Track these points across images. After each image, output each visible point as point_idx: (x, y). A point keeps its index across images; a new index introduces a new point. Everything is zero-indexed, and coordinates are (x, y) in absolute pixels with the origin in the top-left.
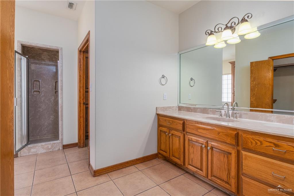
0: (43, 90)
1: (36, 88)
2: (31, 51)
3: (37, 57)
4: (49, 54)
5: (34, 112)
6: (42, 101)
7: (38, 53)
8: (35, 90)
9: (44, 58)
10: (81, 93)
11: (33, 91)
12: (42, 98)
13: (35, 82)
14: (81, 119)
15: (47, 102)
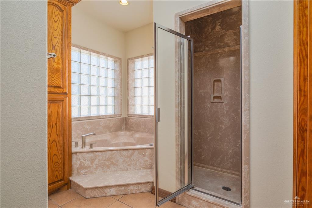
0: (226, 95)
1: (217, 92)
2: (211, 35)
3: (218, 43)
4: (236, 31)
5: (213, 129)
6: (225, 112)
7: (219, 36)
8: (216, 95)
9: (228, 40)
10: (305, 96)
11: (212, 96)
12: (225, 108)
13: (216, 83)
14: (303, 180)
15: (232, 114)
